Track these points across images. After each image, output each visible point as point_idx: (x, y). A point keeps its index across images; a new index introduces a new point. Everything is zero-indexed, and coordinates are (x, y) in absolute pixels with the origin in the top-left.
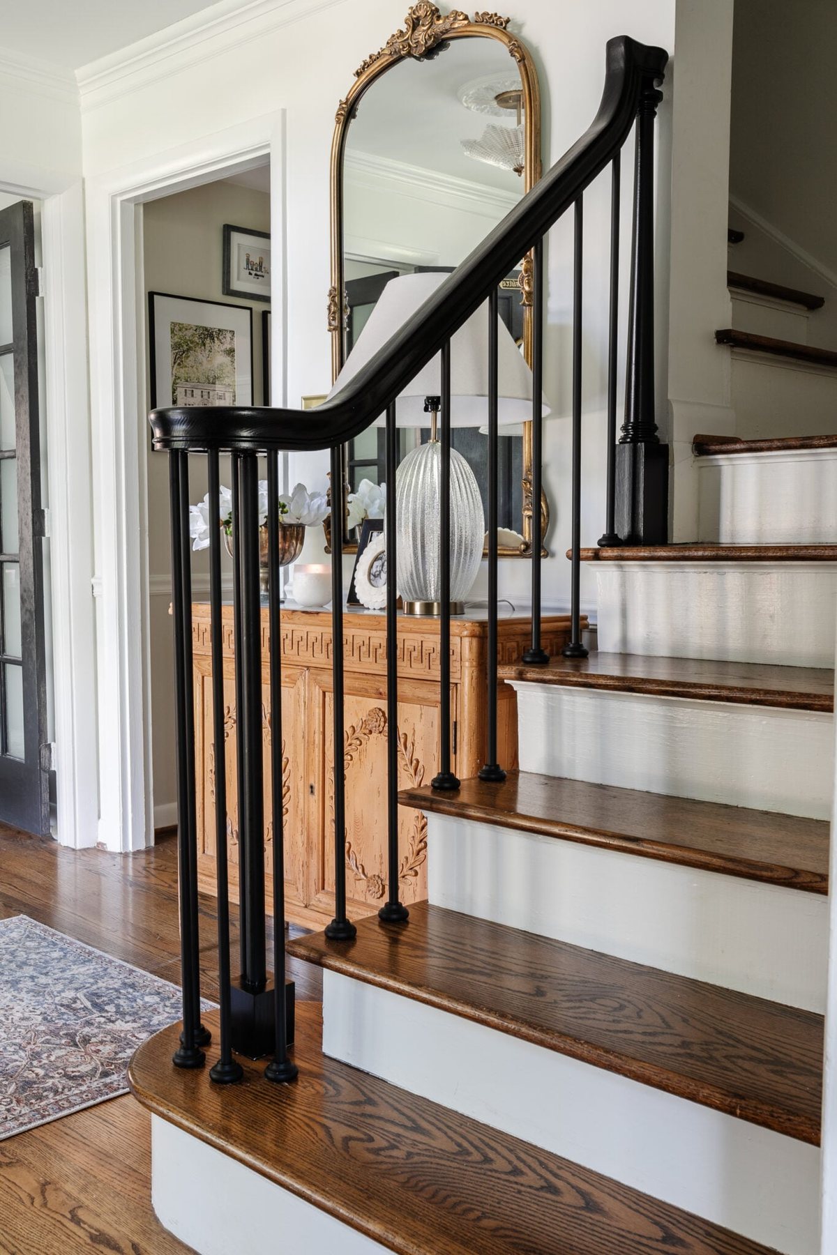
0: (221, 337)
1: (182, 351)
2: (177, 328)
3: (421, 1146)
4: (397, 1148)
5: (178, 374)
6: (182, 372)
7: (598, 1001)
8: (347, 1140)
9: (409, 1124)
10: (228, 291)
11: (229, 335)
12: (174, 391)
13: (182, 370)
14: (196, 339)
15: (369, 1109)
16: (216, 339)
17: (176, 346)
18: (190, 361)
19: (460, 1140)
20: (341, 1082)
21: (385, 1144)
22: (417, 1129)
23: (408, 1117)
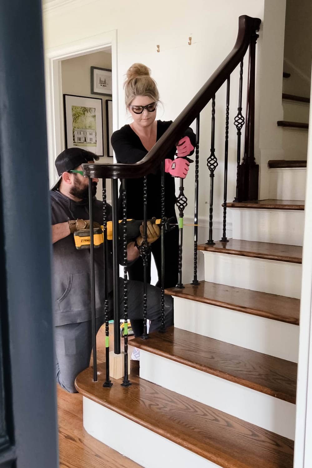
0: (90, 111)
1: (76, 117)
2: (74, 108)
3: (174, 407)
4: (166, 407)
5: (75, 126)
6: (76, 125)
7: (233, 361)
8: (150, 405)
9: (170, 400)
10: (93, 92)
11: (93, 110)
12: (73, 132)
13: (77, 124)
14: (81, 112)
15: (156, 395)
16: (88, 112)
17: (74, 115)
18: (79, 121)
19: (187, 405)
20: (146, 387)
21: (162, 406)
22: (172, 401)
23: (170, 398)
